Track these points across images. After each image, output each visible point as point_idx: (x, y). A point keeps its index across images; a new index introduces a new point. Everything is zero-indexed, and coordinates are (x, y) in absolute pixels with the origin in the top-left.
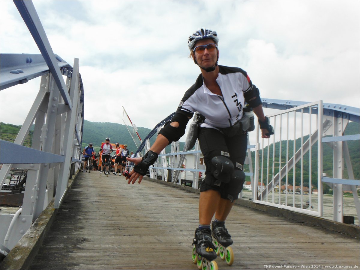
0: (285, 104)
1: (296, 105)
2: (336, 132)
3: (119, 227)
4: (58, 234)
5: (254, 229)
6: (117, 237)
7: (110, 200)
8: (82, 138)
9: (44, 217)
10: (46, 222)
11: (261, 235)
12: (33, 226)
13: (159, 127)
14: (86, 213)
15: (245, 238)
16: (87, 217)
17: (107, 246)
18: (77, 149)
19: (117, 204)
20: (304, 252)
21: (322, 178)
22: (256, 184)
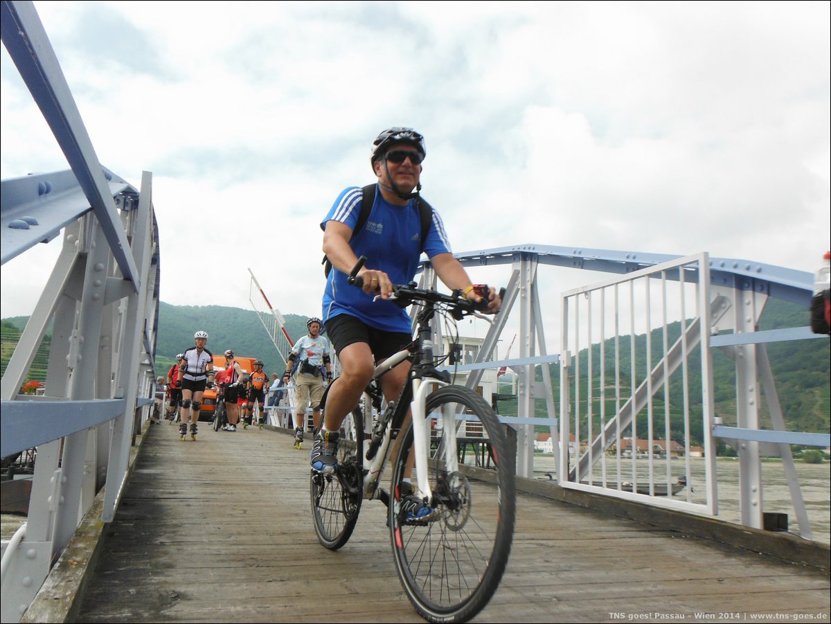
0: (624, 260)
1: (650, 262)
2: (741, 324)
3: (256, 559)
4: (115, 585)
5: (565, 552)
6: (254, 587)
7: (229, 494)
8: (155, 345)
9: (81, 545)
10: (87, 559)
11: (582, 567)
12: (57, 570)
14: (176, 530)
15: (547, 576)
16: (179, 538)
17: (232, 609)
18: (145, 372)
19: (245, 504)
20: (681, 602)
21: (714, 429)
22: (564, 446)
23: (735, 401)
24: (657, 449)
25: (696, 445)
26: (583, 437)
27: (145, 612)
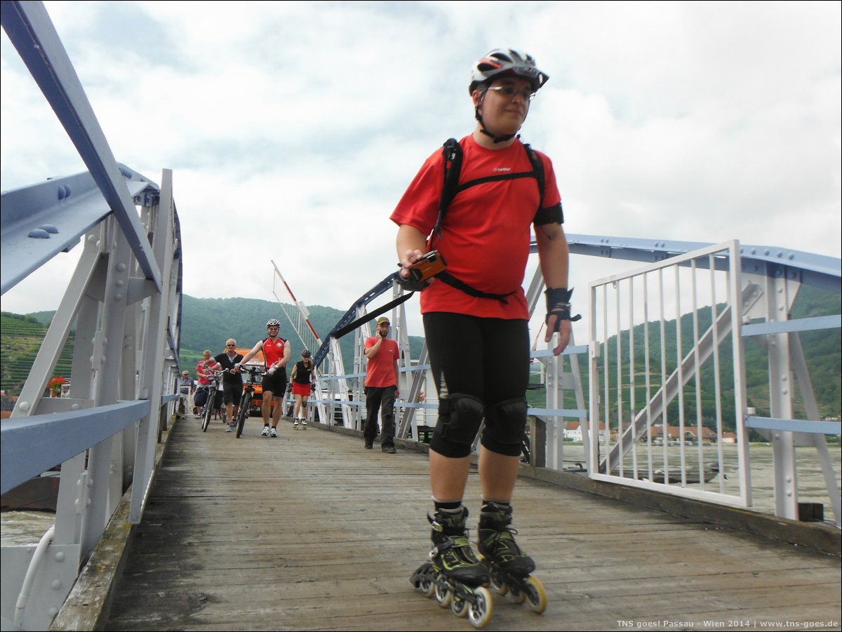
0: (653, 249)
1: (678, 250)
2: (773, 312)
3: (285, 559)
4: (145, 588)
5: (596, 547)
6: (283, 588)
7: (256, 491)
8: (179, 340)
9: (109, 548)
10: (116, 562)
11: (614, 562)
12: (86, 575)
13: (360, 306)
14: (203, 529)
15: (578, 572)
16: (207, 538)
17: (262, 611)
18: (170, 368)
19: (272, 501)
20: (715, 598)
21: (747, 419)
22: (594, 435)
23: (768, 386)
24: (689, 436)
25: (729, 432)
26: (613, 425)
27: (175, 616)
